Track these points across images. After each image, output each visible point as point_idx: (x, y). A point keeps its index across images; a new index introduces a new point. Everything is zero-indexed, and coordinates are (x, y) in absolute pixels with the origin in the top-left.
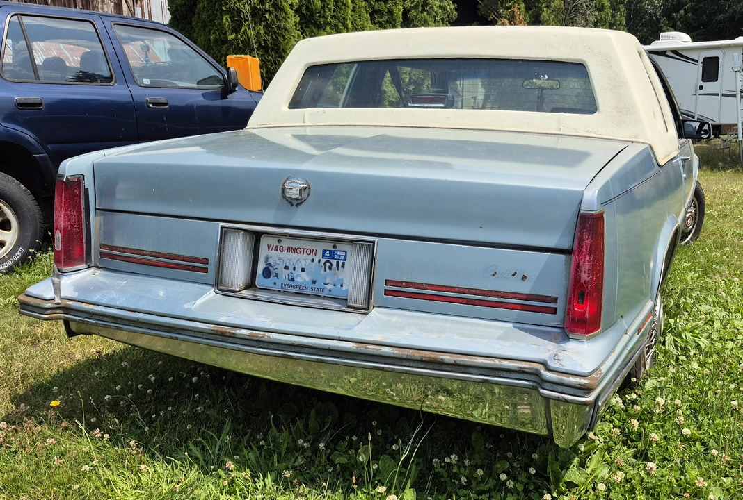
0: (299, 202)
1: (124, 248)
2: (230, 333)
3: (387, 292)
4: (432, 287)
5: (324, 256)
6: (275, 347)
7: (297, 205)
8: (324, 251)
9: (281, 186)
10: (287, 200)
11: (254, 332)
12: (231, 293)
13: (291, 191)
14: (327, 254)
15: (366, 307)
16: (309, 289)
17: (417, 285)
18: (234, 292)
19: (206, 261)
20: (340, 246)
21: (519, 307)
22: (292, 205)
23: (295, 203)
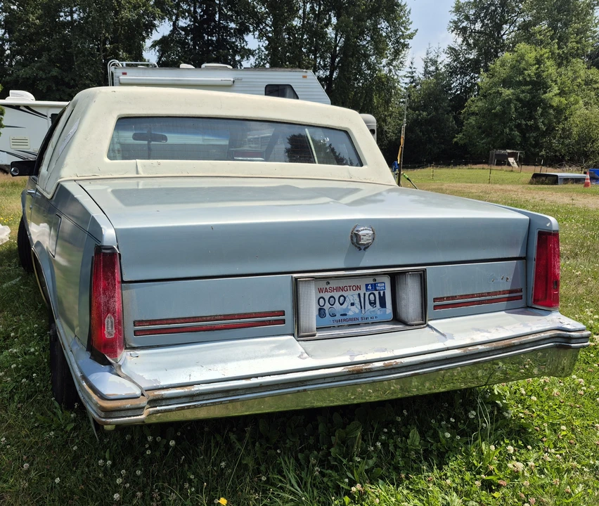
0: (366, 247)
1: (174, 319)
2: (366, 369)
3: (436, 307)
4: (462, 297)
5: (367, 289)
6: (404, 369)
7: (365, 249)
8: (367, 285)
9: (350, 234)
10: (356, 246)
11: (386, 362)
12: (310, 337)
13: (364, 238)
14: (370, 287)
15: (424, 322)
16: (360, 319)
17: (453, 298)
18: (314, 335)
19: (283, 313)
20: (379, 279)
21: (506, 299)
22: (360, 249)
23: (362, 247)
